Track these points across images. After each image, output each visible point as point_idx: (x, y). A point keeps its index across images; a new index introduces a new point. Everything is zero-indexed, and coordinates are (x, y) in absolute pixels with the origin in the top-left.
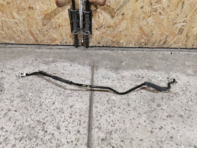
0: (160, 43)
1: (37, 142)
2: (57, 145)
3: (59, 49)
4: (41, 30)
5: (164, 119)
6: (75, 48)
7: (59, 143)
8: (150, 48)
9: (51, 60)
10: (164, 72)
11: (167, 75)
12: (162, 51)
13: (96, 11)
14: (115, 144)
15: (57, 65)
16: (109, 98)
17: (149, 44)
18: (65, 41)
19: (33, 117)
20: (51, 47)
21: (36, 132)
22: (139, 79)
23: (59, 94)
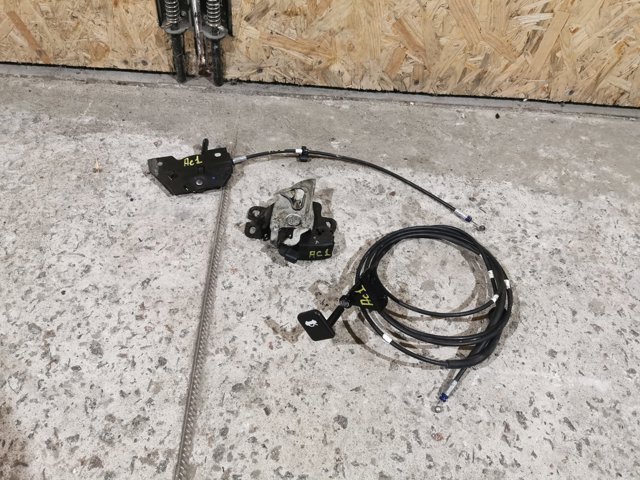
1: (24, 392)
2: (89, 402)
3: (119, 83)
4: (51, 15)
5: (437, 329)
6: (175, 81)
7: (95, 394)
8: (431, 95)
9: (87, 120)
10: (464, 179)
11: (470, 189)
12: (468, 106)
14: (273, 402)
15: (108, 140)
16: (274, 259)
17: (429, 82)
18: (140, 55)
19: (13, 313)
20: (91, 76)
21: (23, 361)
22: (380, 198)
23: (108, 241)
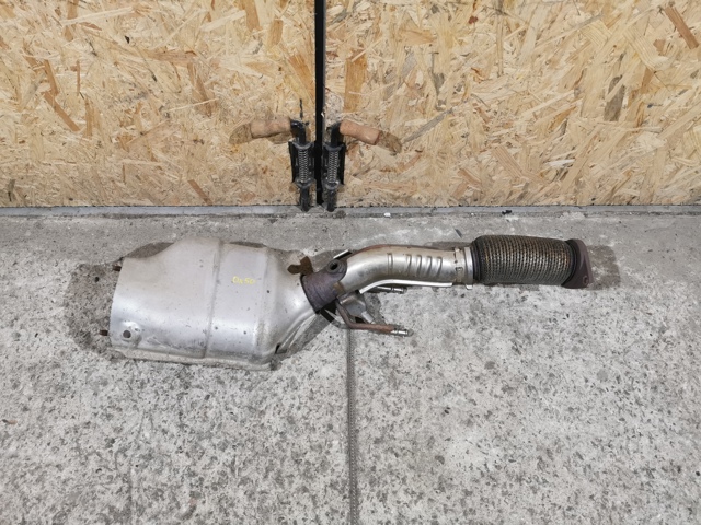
0: (511, 198)
4: (218, 180)
5: (496, 396)
6: (301, 211)
13: (355, 144)
16: (388, 353)
17: (485, 199)
18: (276, 197)
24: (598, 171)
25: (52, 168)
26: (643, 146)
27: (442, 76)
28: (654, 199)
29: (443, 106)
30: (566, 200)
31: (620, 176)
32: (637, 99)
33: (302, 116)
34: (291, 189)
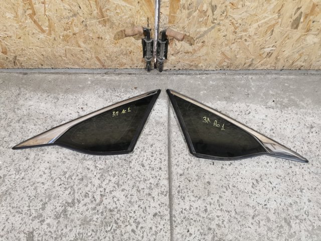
0: (245, 66)
4: (109, 57)
6: (147, 72)
8: (233, 70)
17: (233, 67)
24: (287, 53)
25: (33, 50)
26: (308, 41)
27: (216, 6)
28: (312, 67)
29: (215, 21)
30: (270, 67)
31: (296, 56)
32: (308, 18)
33: (148, 26)
34: (142, 61)
